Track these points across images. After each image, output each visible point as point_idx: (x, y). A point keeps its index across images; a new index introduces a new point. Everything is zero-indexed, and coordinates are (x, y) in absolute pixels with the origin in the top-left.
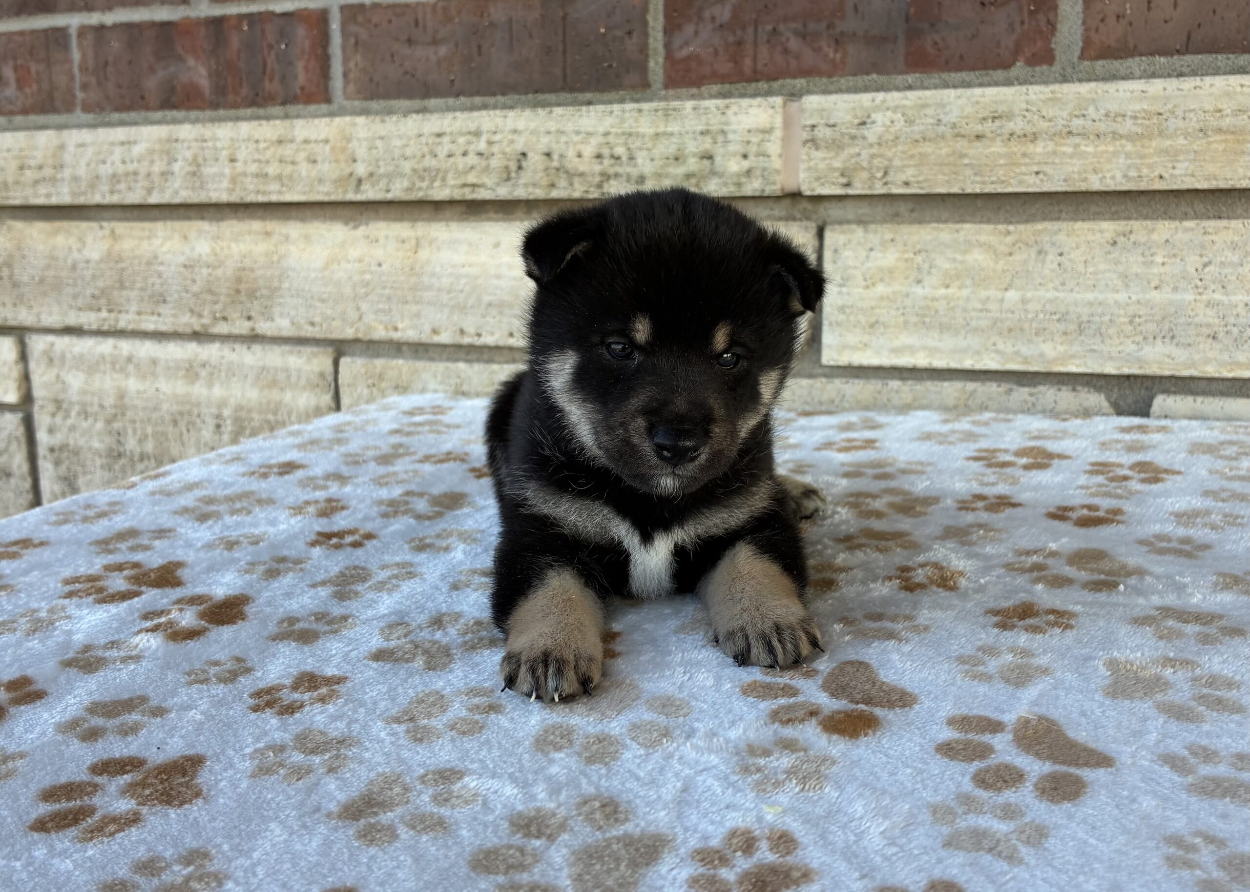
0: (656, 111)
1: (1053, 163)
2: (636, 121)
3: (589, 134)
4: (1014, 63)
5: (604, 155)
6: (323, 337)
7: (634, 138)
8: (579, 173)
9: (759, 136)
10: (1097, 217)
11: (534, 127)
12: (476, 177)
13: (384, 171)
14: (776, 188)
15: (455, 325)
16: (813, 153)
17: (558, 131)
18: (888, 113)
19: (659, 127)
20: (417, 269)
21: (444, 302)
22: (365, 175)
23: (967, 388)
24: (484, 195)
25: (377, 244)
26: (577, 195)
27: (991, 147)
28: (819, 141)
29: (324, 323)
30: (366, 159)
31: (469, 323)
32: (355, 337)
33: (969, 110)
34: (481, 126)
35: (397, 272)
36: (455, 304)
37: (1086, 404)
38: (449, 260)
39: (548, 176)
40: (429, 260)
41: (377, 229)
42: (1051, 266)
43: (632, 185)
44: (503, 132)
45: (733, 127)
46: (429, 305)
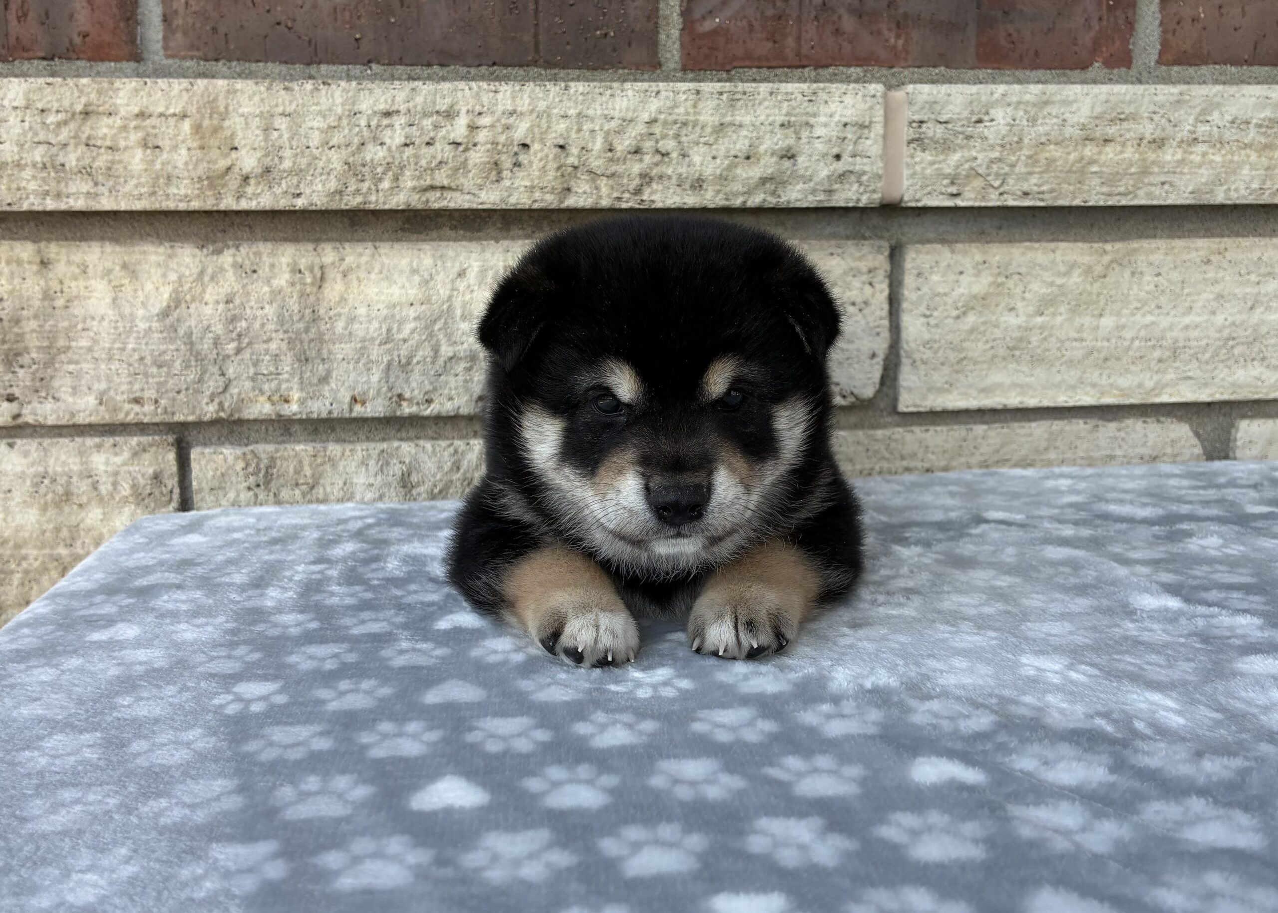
0: (721, 93)
1: (1182, 173)
2: (695, 106)
3: (628, 121)
4: (1092, 64)
5: (645, 150)
6: (157, 419)
7: (690, 129)
8: (608, 172)
9: (855, 132)
10: (1192, 234)
11: (544, 108)
12: (448, 176)
13: (291, 164)
14: (877, 196)
15: (390, 389)
16: (919, 155)
17: (579, 114)
18: (1009, 110)
19: (724, 116)
20: (322, 311)
21: (373, 357)
22: (256, 170)
23: (1054, 427)
24: (460, 202)
25: (255, 276)
26: (605, 203)
27: (1121, 152)
28: (926, 141)
29: (161, 398)
30: (256, 146)
31: (414, 385)
32: (214, 416)
33: (1098, 109)
34: (457, 103)
35: (291, 316)
36: (392, 360)
37: (1173, 436)
38: (383, 298)
39: (563, 176)
40: (343, 299)
41: (255, 254)
42: (1148, 288)
43: (684, 190)
44: (493, 113)
45: (822, 119)
46: (345, 363)
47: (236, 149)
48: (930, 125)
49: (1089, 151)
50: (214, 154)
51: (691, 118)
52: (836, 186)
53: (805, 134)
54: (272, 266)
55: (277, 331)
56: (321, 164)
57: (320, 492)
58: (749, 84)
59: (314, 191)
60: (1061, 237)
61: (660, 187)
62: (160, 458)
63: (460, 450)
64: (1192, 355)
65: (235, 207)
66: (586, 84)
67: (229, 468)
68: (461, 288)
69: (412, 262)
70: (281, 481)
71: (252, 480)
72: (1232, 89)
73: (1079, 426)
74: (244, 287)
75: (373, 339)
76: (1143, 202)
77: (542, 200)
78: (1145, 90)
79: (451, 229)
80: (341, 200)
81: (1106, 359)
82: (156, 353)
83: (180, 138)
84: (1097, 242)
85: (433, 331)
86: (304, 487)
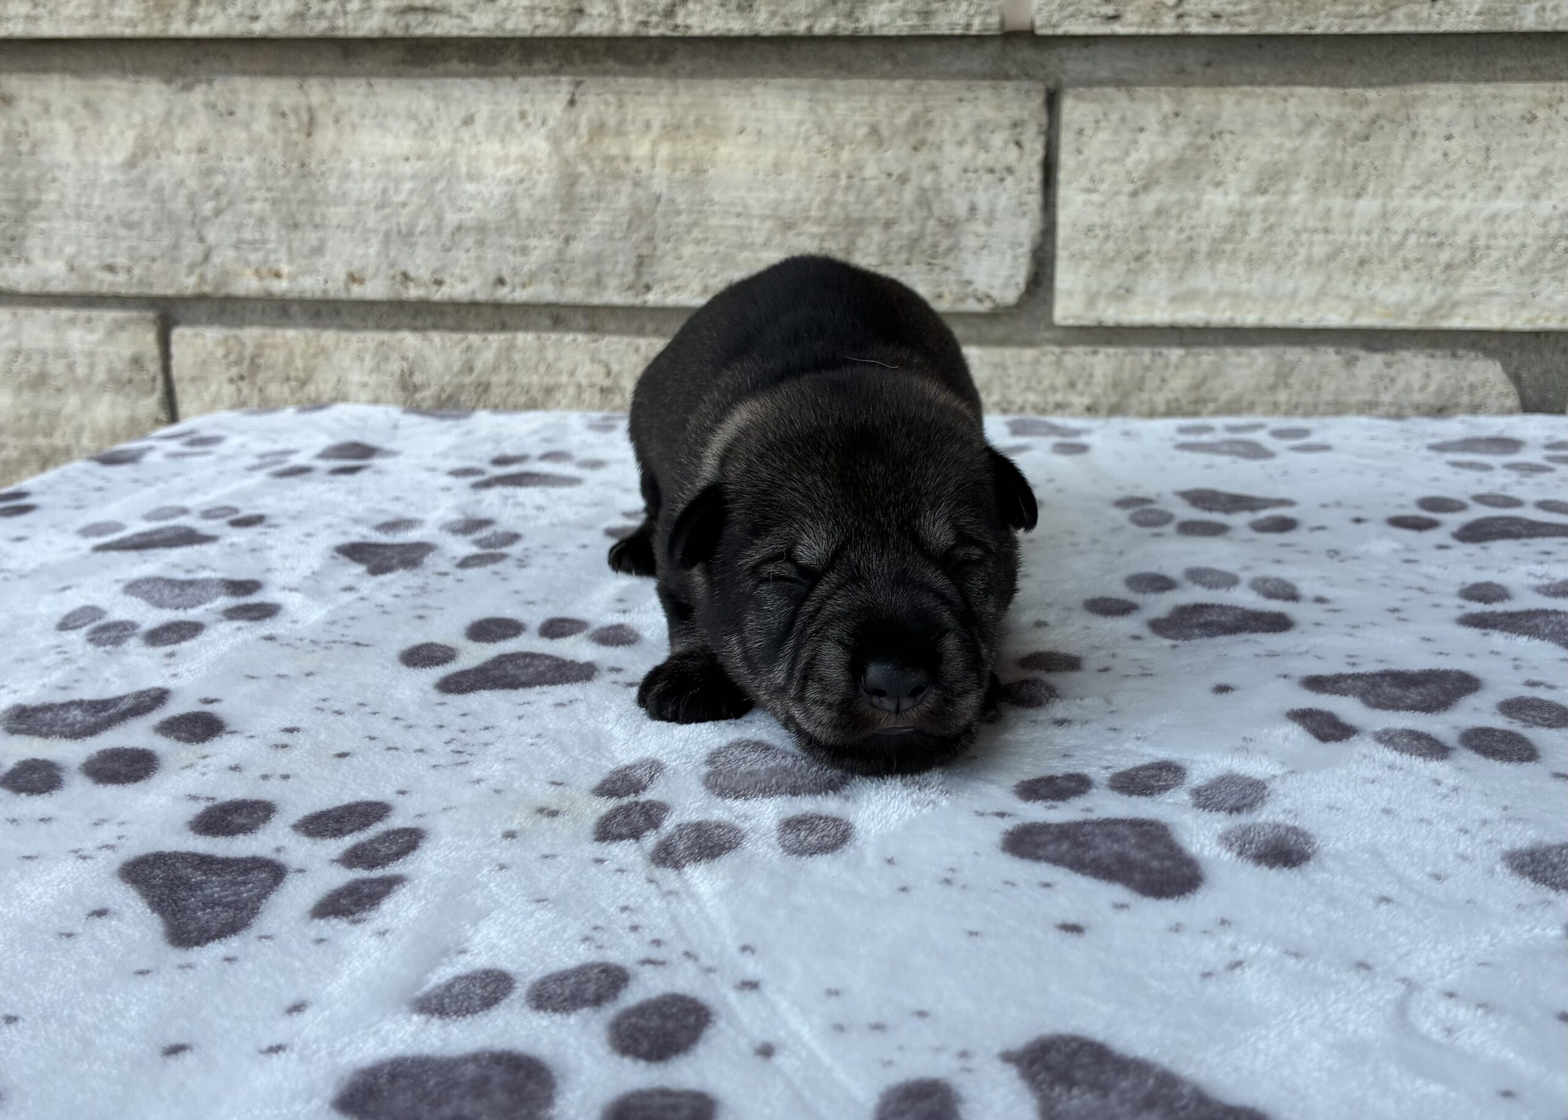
6: (134, 292)
10: (1508, 75)
14: (994, 20)
15: (392, 266)
20: (313, 165)
21: (370, 224)
23: (1288, 356)
24: (449, 29)
25: (231, 119)
26: (626, 29)
29: (135, 266)
31: (419, 261)
32: (196, 290)
35: (274, 170)
36: (391, 228)
38: (377, 150)
40: (335, 151)
41: (231, 91)
42: (1433, 158)
43: (729, 11)
46: (340, 231)
52: (935, 6)
54: (251, 107)
55: (259, 189)
57: (312, 388)
59: (272, 14)
60: (1300, 78)
61: (698, 8)
62: (140, 338)
63: (474, 346)
64: (1499, 260)
65: (186, 33)
67: (209, 354)
68: (467, 139)
69: (410, 104)
70: (270, 374)
71: (235, 370)
74: (219, 132)
75: (368, 203)
77: (546, 26)
79: (460, 62)
82: (124, 212)
84: (1356, 86)
85: (433, 193)
86: (294, 383)
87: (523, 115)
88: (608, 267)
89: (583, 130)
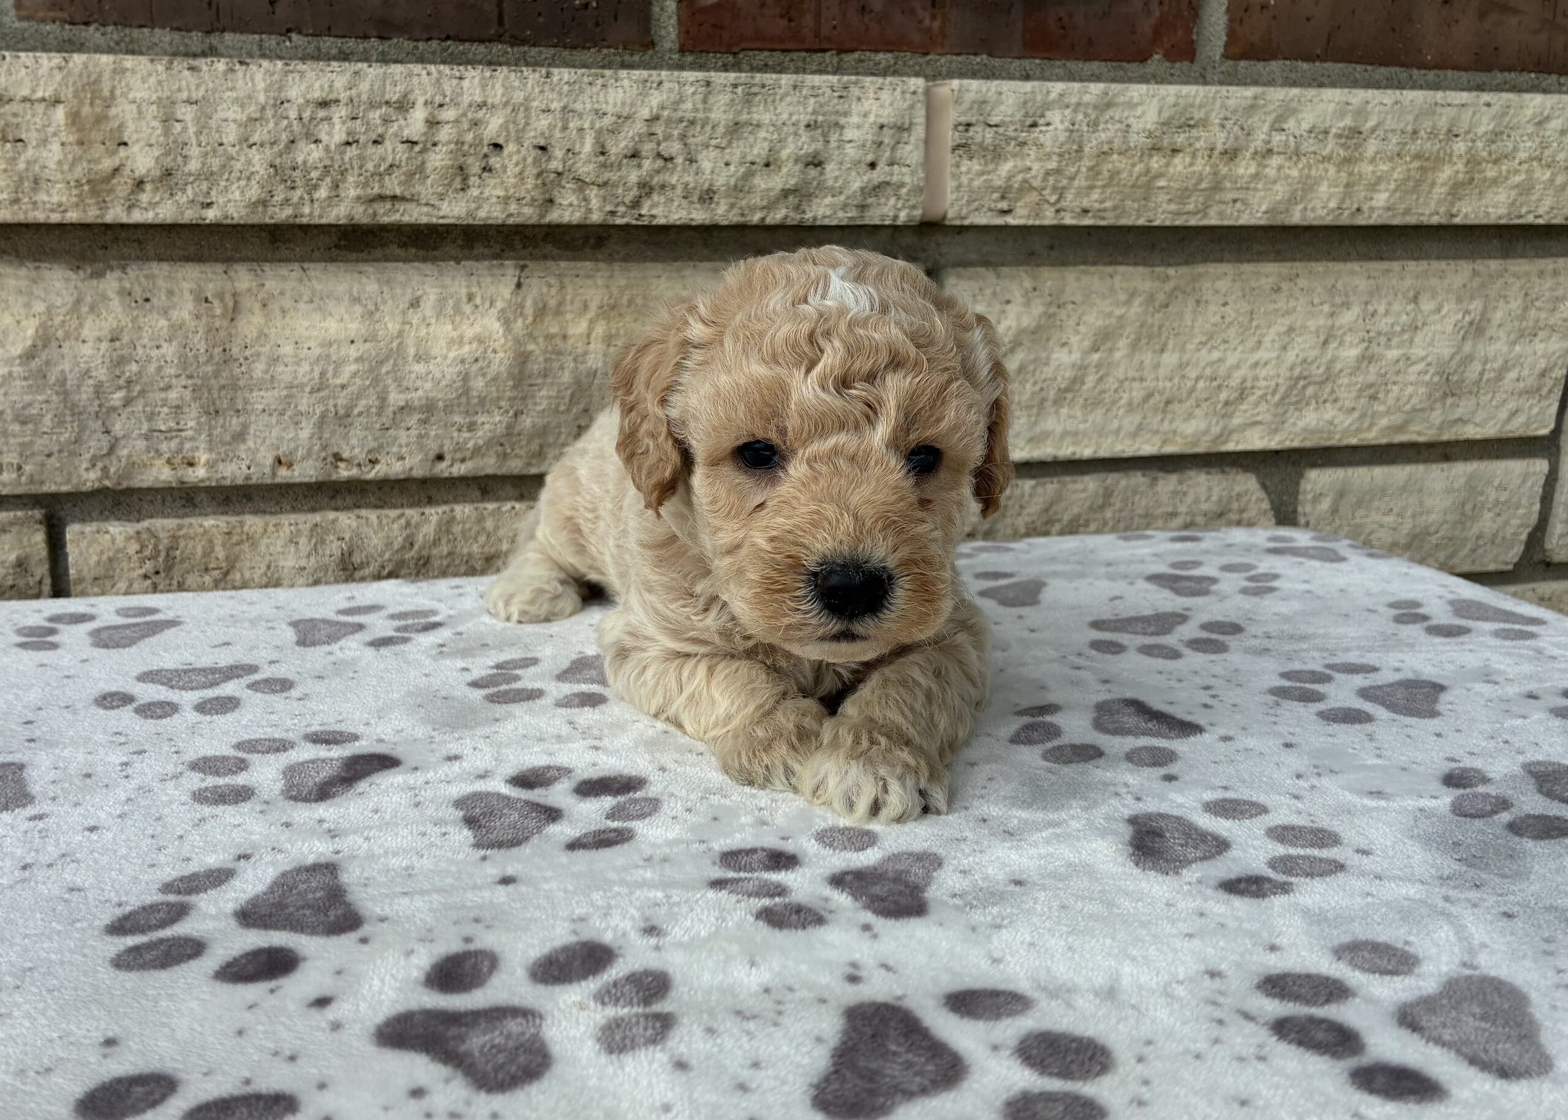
0: (735, 86)
1: (1256, 189)
2: (705, 101)
3: (624, 118)
4: (1151, 56)
5: (644, 154)
6: (20, 491)
7: (698, 128)
8: (600, 181)
9: (893, 136)
10: (1259, 257)
11: (521, 99)
12: (400, 183)
13: (199, 166)
14: (918, 213)
15: (324, 448)
16: (965, 165)
17: (564, 108)
18: (1067, 112)
19: (740, 113)
20: (235, 350)
21: (303, 409)
22: (153, 173)
23: (1109, 481)
24: (415, 215)
25: (148, 305)
26: (596, 218)
27: (1191, 164)
28: (973, 147)
29: (25, 463)
30: (153, 141)
31: (354, 441)
32: (97, 485)
33: (1166, 115)
34: (412, 91)
35: (196, 357)
36: (327, 410)
37: (1238, 489)
38: (315, 333)
39: (544, 184)
40: (262, 335)
41: (147, 277)
42: (1213, 320)
43: (692, 203)
44: (457, 104)
45: (855, 119)
46: (265, 416)
47: (125, 144)
48: (979, 129)
49: (1156, 163)
50: (98, 151)
51: (701, 115)
52: (870, 200)
53: (834, 137)
54: (170, 293)
55: (177, 376)
56: (238, 166)
57: (237, 576)
58: (768, 76)
59: (229, 201)
60: (1120, 259)
61: (663, 199)
62: (25, 540)
63: (413, 522)
64: (1261, 397)
65: (125, 219)
66: (573, 71)
67: (118, 551)
68: (415, 322)
69: (351, 289)
70: (186, 565)
71: (149, 566)
72: (1311, 92)
73: (1137, 479)
74: (134, 320)
75: (301, 386)
76: (1214, 222)
77: (519, 214)
78: (1217, 92)
79: (400, 246)
80: (265, 212)
81: (1168, 402)
82: (20, 406)
83: (51, 130)
84: (1160, 266)
85: (379, 374)
86: (216, 573)
87: (470, 298)
88: (551, 439)
89: (529, 310)
